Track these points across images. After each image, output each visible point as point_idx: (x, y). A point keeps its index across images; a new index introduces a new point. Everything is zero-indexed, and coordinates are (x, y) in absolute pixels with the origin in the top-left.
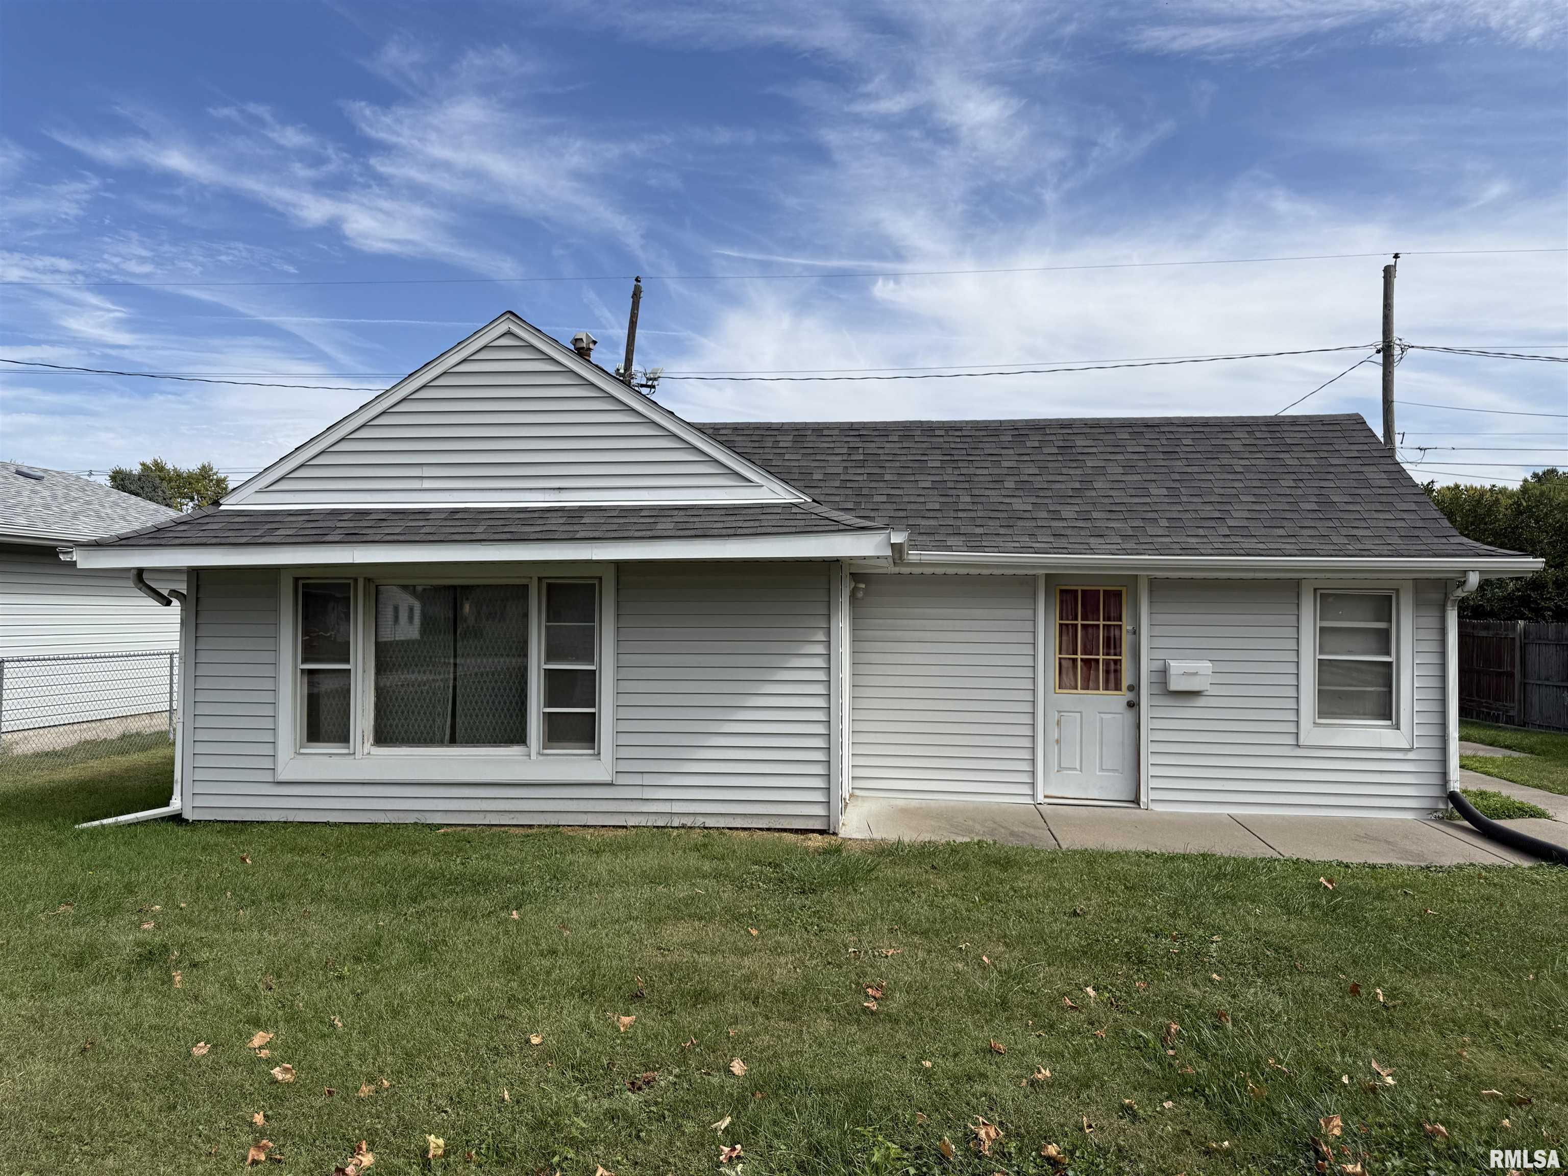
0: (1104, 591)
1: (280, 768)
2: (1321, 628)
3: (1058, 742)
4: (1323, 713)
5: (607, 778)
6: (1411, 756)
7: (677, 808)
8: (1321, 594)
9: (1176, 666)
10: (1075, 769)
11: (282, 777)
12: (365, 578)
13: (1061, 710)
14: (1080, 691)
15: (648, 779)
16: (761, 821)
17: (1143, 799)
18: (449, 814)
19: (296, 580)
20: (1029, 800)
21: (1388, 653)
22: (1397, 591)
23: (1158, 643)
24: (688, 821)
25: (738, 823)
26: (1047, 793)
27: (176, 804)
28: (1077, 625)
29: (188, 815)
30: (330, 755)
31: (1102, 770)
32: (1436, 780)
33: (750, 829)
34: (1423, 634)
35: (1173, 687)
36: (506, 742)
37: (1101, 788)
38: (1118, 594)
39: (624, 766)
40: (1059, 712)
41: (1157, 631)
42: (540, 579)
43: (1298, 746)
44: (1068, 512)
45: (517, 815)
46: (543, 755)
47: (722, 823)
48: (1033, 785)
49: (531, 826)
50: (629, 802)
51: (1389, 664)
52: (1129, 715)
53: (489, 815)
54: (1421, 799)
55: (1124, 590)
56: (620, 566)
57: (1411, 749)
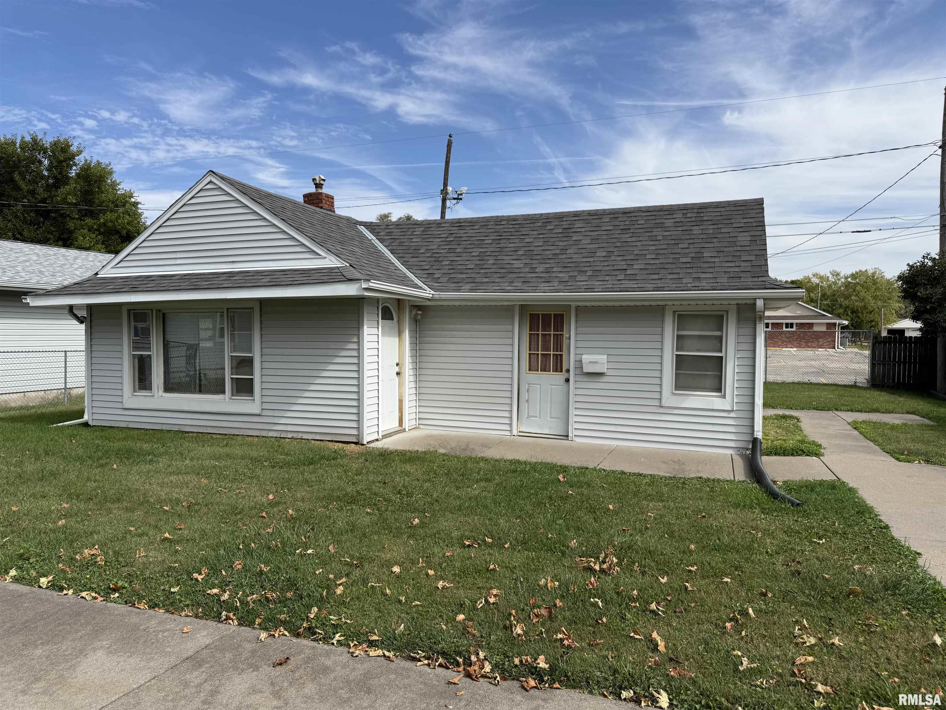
0: (554, 314)
1: (124, 402)
2: (677, 335)
3: (527, 401)
4: (678, 387)
5: (257, 412)
6: (732, 415)
7: (290, 428)
8: (678, 315)
9: (586, 358)
10: (536, 417)
11: (126, 406)
12: (156, 310)
13: (530, 383)
14: (540, 372)
15: (276, 414)
16: (328, 437)
17: (570, 435)
18: (192, 427)
19: (129, 311)
20: (508, 433)
21: (721, 351)
22: (727, 312)
23: (580, 344)
24: (295, 435)
25: (318, 437)
26: (521, 430)
27: (86, 417)
28: (539, 334)
29: (90, 423)
30: (146, 396)
31: (551, 418)
32: (748, 430)
33: (323, 440)
34: (742, 339)
35: (585, 370)
36: (217, 392)
37: (551, 428)
38: (562, 315)
39: (265, 406)
40: (528, 384)
41: (580, 337)
42: (228, 309)
43: (661, 406)
44: (541, 268)
45: (220, 429)
46: (231, 399)
47: (310, 437)
48: (511, 425)
49: (226, 435)
50: (268, 425)
51: (721, 358)
52: (564, 386)
53: (208, 428)
54: (736, 442)
55: (565, 313)
56: (262, 301)
57: (732, 411)
